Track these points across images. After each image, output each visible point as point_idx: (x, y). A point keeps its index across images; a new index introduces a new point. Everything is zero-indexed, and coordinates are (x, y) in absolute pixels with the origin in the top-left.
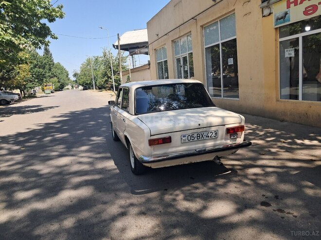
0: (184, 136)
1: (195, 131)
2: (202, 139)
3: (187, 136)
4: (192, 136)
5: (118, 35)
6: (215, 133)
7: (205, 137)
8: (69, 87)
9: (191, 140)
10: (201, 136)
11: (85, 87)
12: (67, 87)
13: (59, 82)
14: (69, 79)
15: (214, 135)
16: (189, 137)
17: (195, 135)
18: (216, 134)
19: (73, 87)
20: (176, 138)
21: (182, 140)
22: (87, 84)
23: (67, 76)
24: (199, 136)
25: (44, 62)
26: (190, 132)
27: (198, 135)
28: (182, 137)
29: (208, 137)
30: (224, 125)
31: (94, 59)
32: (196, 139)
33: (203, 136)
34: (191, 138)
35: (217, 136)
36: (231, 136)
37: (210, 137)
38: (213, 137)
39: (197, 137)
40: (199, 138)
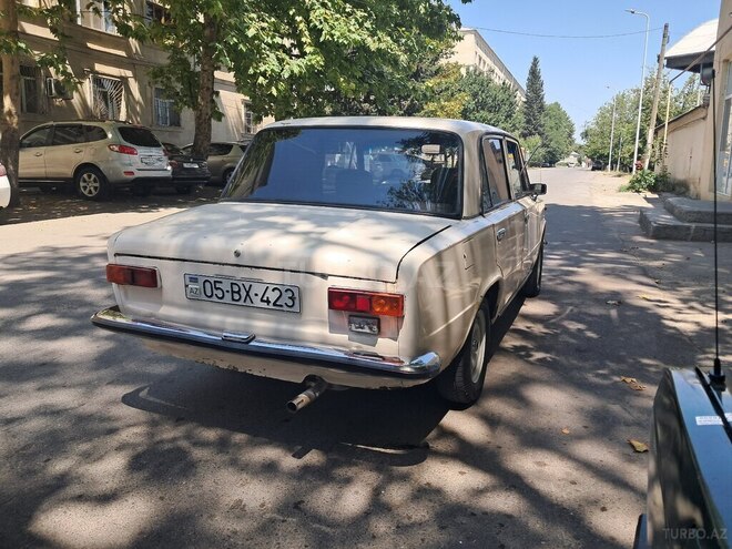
0: (194, 280)
1: (227, 271)
2: (248, 303)
3: (201, 280)
4: (215, 285)
5: (666, 26)
6: (290, 294)
7: (257, 302)
8: (572, 159)
9: (215, 298)
10: (243, 293)
11: (598, 163)
12: (566, 161)
13: (544, 145)
14: (571, 143)
15: (285, 299)
16: (208, 285)
17: (226, 286)
18: (292, 298)
19: (580, 162)
20: (170, 277)
21: (188, 290)
22: (601, 156)
23: (570, 136)
24: (238, 292)
25: (500, 97)
26: (211, 271)
27: (235, 288)
28: (188, 282)
29: (268, 302)
30: (324, 276)
31: (632, 96)
32: (228, 297)
33: (252, 294)
34: (215, 292)
35: (296, 309)
36: (350, 323)
37: (275, 304)
38: (285, 308)
39: (233, 292)
40: (236, 297)
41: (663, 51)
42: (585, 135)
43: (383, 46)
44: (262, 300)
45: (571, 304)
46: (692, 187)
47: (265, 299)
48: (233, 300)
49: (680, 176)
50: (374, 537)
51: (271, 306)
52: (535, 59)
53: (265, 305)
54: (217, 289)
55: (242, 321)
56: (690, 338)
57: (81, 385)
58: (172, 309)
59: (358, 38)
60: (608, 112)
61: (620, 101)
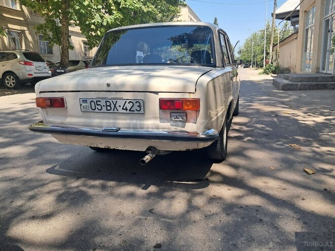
0: (85, 101)
1: (102, 95)
2: (115, 111)
3: (89, 101)
4: (97, 103)
6: (138, 104)
7: (120, 110)
9: (97, 110)
10: (113, 106)
11: (246, 64)
15: (136, 107)
16: (93, 103)
17: (103, 103)
18: (139, 106)
20: (71, 101)
21: (82, 107)
22: (248, 61)
24: (110, 106)
26: (93, 96)
27: (108, 104)
28: (81, 103)
29: (126, 109)
30: (156, 93)
32: (104, 109)
33: (117, 106)
34: (97, 107)
35: (142, 111)
36: (171, 116)
37: (130, 110)
38: (136, 112)
39: (107, 106)
40: (109, 108)
41: (274, 11)
42: (240, 52)
43: (150, 10)
44: (123, 109)
45: (255, 117)
46: (292, 70)
47: (125, 108)
48: (107, 110)
49: (286, 66)
50: (195, 222)
51: (128, 111)
52: (216, 19)
53: (125, 111)
54: (98, 105)
55: (111, 121)
56: (313, 127)
57: (22, 166)
58: (73, 119)
59: (138, 6)
60: (249, 41)
61: (255, 36)
